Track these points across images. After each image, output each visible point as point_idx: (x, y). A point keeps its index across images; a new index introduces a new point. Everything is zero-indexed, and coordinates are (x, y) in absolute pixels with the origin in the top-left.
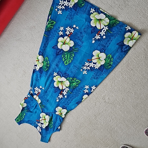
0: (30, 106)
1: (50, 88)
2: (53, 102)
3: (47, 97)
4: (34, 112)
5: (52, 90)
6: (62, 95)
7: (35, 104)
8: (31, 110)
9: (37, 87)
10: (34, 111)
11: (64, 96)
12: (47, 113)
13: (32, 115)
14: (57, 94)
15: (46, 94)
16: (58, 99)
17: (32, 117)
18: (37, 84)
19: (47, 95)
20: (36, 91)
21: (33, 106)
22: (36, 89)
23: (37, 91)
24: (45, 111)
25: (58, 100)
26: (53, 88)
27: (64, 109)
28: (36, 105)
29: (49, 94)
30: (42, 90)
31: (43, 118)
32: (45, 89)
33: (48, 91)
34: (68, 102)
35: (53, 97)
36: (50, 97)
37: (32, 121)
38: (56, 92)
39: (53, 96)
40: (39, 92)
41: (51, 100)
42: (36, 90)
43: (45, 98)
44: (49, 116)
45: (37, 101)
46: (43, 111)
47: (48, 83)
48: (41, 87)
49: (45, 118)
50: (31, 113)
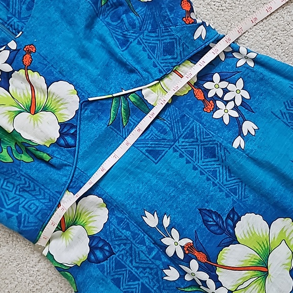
0: (133, 26)
1: (232, 182)
2: (142, 189)
3: (181, 156)
4: (89, 38)
5: (219, 194)
6: (181, 255)
7: (139, 62)
8: (101, 27)
9: (247, 96)
10: (96, 41)
11: (174, 261)
12: (74, 135)
13: (71, 23)
14: (192, 221)
15: (198, 152)
16: (161, 224)
17: (56, 16)
18: (267, 104)
19: (191, 153)
20: (224, 84)
21: (124, 43)
22: (238, 92)
23: (226, 91)
24: (89, 119)
25: (151, 220)
26: (229, 201)
27: (92, 248)
28: (132, 71)
29: (195, 168)
30: (228, 134)
31: (41, 99)
32: (234, 155)
33: (213, 164)
34: (133, 278)
35: (171, 191)
36: (177, 174)
37: (29, 8)
38: (205, 222)
39: (182, 192)
40: (217, 108)
41: (154, 173)
42: (231, 87)
43: (175, 141)
44: (57, 144)
45: (160, 79)
46: (91, 107)
47: (268, 181)
48: (248, 127)
49: (45, 109)
50: (81, 21)
